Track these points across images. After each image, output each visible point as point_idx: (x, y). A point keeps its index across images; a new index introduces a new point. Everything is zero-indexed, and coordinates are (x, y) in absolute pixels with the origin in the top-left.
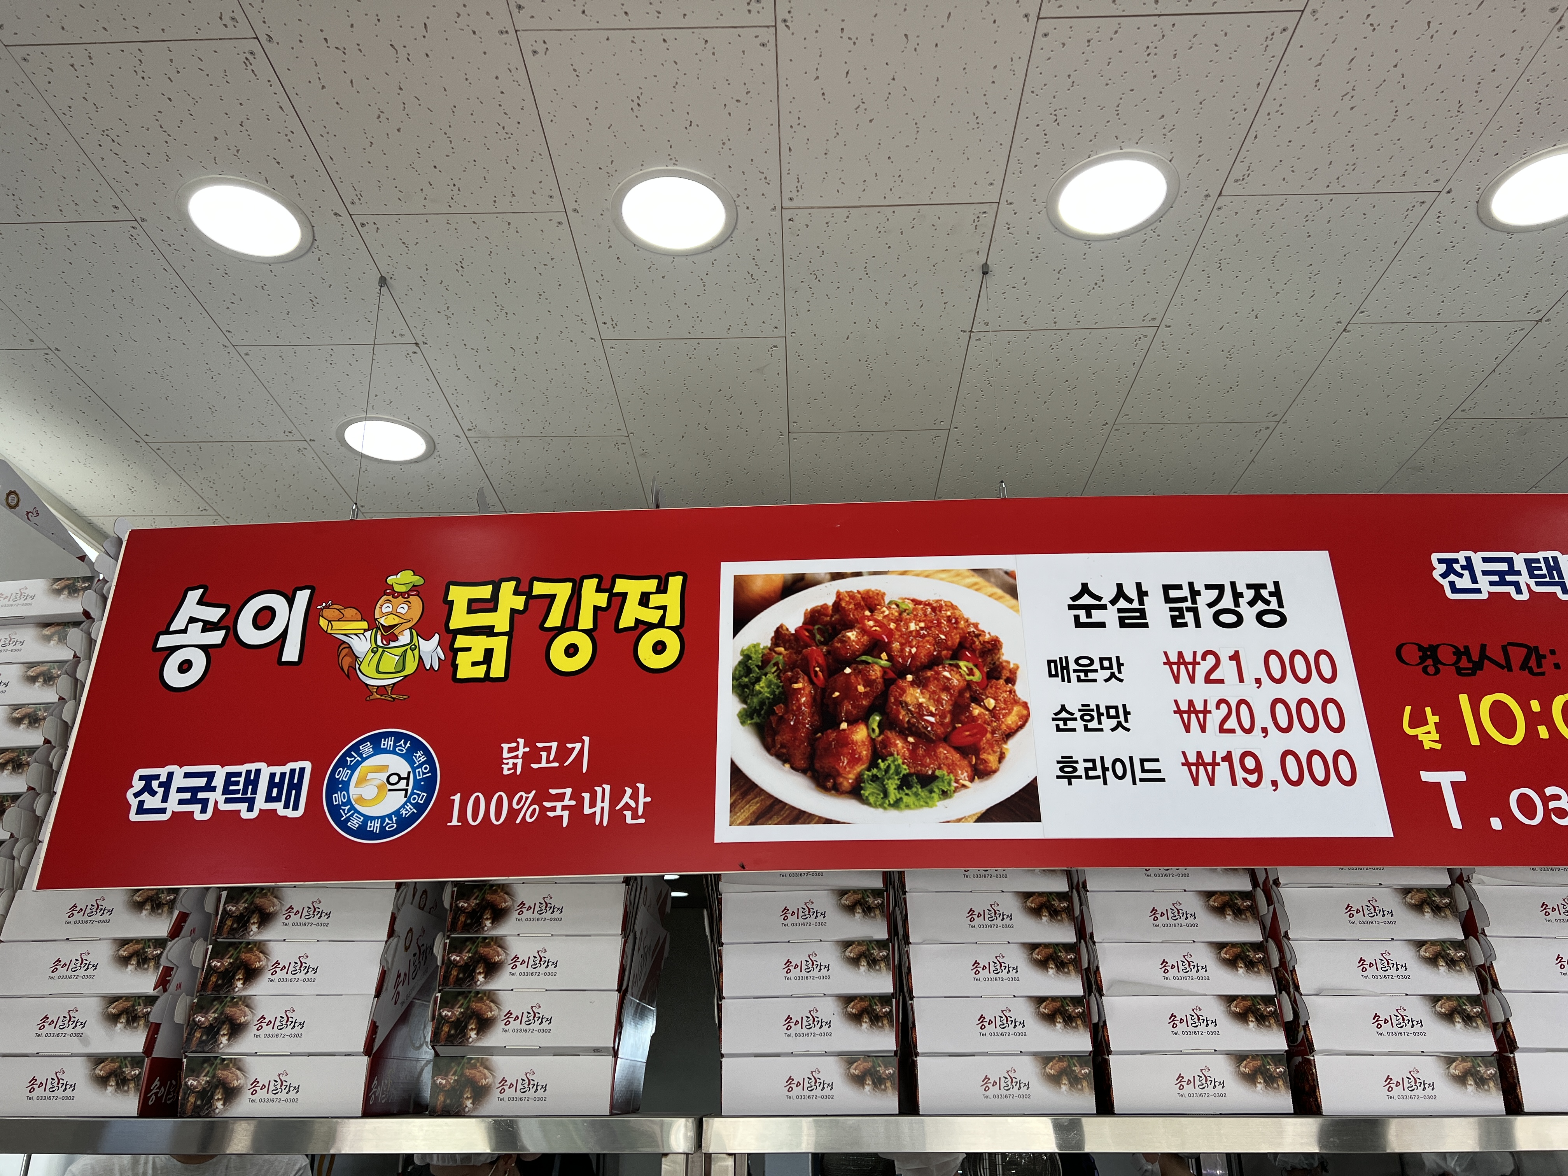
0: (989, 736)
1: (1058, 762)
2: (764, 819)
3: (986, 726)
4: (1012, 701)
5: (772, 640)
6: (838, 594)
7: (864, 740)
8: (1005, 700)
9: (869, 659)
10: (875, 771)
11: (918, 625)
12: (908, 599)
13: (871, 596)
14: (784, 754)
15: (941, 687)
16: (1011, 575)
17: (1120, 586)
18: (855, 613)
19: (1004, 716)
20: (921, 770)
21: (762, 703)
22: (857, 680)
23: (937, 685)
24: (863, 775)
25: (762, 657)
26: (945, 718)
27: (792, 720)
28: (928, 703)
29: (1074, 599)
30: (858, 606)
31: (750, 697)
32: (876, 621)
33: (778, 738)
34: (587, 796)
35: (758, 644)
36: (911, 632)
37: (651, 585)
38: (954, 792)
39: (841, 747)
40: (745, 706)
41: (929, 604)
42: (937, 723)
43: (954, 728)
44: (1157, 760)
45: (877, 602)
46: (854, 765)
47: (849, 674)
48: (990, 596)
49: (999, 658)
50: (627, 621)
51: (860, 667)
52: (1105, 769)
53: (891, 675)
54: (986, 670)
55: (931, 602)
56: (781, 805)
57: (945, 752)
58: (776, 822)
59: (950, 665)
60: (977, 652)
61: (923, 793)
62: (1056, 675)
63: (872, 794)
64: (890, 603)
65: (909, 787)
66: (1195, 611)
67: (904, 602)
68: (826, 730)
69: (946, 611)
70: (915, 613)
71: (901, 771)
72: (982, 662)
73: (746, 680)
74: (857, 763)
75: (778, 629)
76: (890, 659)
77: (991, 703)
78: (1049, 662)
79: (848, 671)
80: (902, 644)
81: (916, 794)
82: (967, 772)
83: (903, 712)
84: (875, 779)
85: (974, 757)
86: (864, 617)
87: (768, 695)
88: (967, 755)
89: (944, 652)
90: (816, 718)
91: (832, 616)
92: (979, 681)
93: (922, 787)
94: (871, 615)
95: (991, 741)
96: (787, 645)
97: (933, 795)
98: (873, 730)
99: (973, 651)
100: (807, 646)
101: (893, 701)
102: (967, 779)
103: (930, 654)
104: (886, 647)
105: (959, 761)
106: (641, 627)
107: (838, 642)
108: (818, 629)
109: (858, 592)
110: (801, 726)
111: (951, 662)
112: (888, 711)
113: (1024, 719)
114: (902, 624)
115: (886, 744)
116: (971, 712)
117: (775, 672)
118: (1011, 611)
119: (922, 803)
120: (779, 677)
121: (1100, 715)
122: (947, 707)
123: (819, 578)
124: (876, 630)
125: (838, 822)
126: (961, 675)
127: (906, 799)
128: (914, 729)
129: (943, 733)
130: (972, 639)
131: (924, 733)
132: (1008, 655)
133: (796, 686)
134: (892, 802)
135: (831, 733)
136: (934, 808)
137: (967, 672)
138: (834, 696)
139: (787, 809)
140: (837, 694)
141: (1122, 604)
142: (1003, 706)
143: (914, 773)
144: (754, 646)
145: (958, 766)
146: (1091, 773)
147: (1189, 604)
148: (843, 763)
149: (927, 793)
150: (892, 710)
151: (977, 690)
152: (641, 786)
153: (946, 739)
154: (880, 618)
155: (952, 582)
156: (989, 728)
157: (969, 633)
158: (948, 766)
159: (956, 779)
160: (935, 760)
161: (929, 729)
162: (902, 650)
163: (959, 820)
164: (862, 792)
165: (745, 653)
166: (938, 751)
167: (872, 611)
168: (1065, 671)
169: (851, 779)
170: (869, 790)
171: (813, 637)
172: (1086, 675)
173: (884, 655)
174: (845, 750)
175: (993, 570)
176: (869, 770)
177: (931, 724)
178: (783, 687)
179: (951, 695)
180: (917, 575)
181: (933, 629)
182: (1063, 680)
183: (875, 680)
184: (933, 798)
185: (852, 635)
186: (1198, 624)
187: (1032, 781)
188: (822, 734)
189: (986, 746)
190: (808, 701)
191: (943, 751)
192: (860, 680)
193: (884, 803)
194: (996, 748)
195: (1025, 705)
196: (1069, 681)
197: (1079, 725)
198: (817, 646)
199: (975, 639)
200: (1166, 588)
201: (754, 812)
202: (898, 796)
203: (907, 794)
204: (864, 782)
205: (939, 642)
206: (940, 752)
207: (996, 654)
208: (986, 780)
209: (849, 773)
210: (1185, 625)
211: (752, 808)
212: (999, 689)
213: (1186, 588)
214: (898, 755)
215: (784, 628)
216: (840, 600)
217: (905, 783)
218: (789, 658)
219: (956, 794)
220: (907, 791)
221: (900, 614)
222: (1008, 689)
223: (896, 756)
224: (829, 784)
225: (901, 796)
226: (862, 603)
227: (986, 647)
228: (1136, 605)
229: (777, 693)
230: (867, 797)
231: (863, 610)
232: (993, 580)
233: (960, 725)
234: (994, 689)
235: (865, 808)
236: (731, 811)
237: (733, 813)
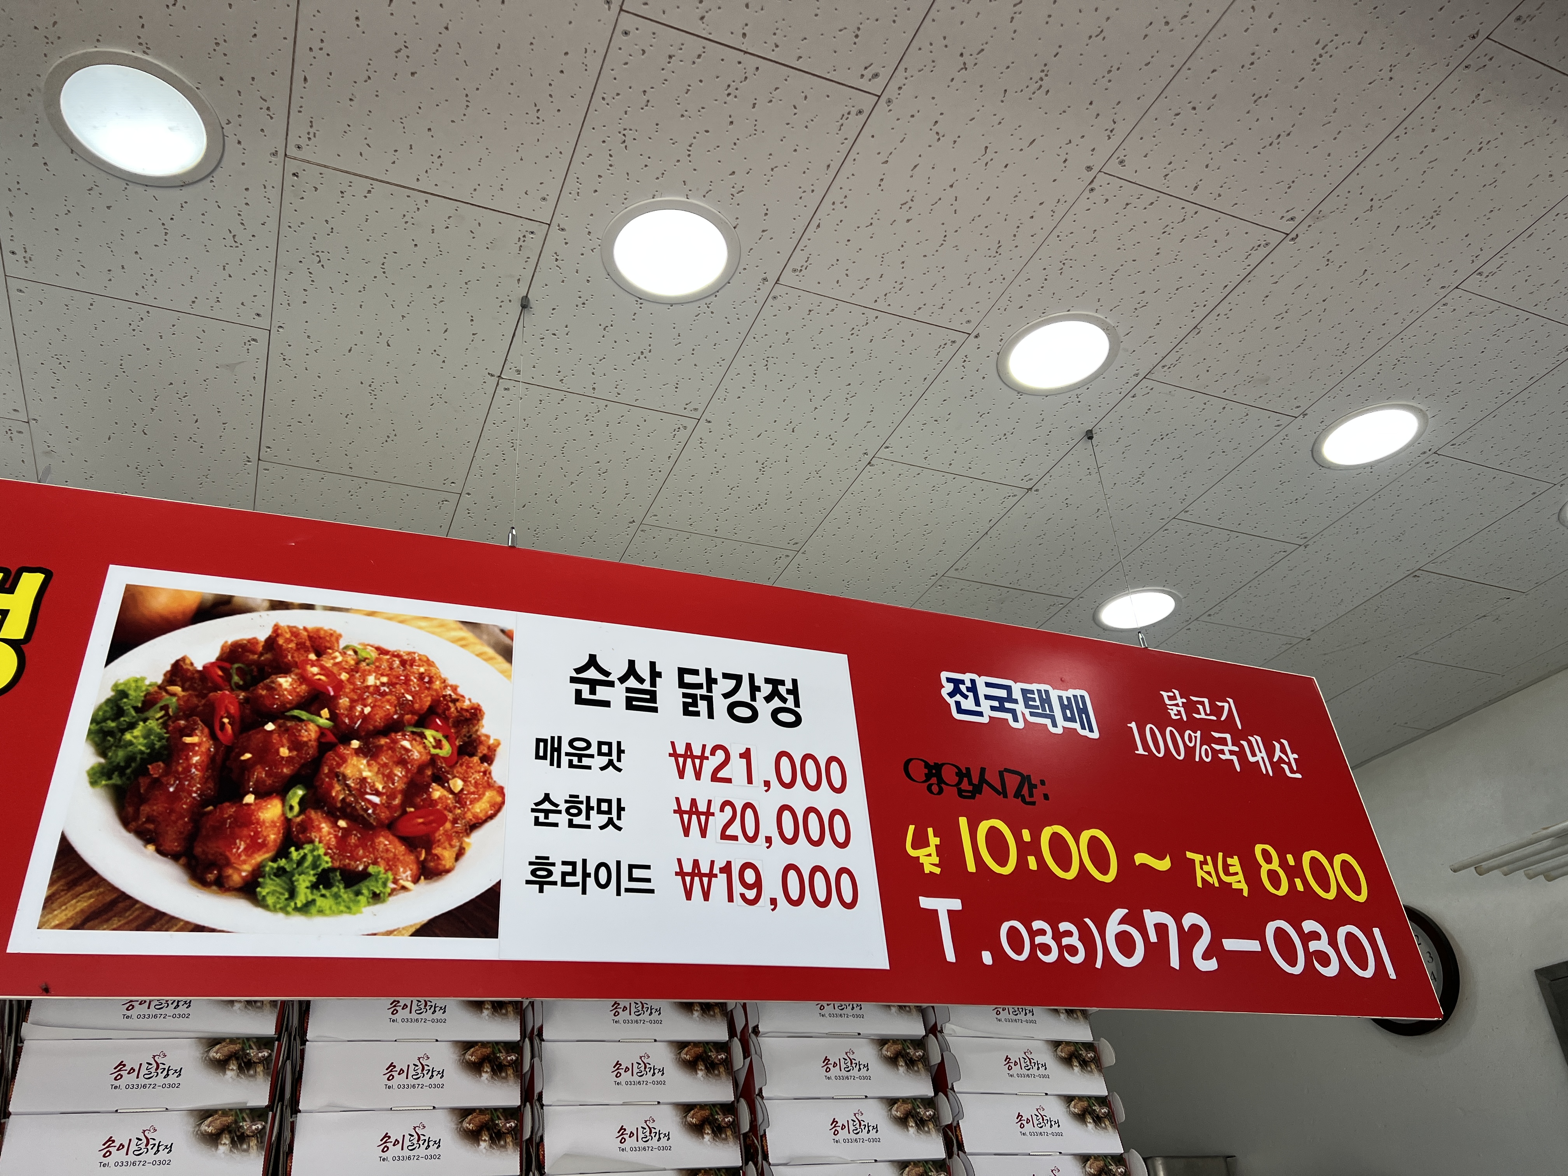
0: (448, 825)
1: (531, 863)
2: (96, 922)
3: (446, 813)
4: (485, 784)
5: (165, 675)
6: (276, 629)
7: (276, 819)
8: (476, 782)
9: (304, 715)
10: (282, 862)
11: (379, 679)
12: (372, 646)
13: (322, 636)
14: (149, 831)
15: (395, 759)
16: (509, 634)
17: (632, 663)
18: (296, 655)
19: (472, 802)
20: (349, 864)
21: (130, 759)
22: (281, 740)
23: (391, 757)
24: (264, 866)
25: (145, 696)
26: (394, 799)
27: (172, 785)
28: (374, 778)
29: (578, 670)
30: (301, 646)
31: (113, 748)
32: (322, 668)
33: (145, 809)
35: (143, 679)
36: (368, 687)
38: (390, 895)
39: (240, 827)
40: (102, 760)
41: (398, 656)
42: (383, 804)
43: (404, 812)
44: (648, 867)
45: (328, 645)
46: (253, 852)
47: (271, 732)
48: (479, 655)
49: (477, 731)
51: (289, 724)
52: (586, 875)
53: (331, 738)
54: (458, 743)
55: (402, 653)
56: (128, 903)
57: (387, 843)
58: (115, 926)
59: (413, 733)
60: (451, 720)
61: (346, 895)
62: (544, 758)
63: (273, 893)
64: (346, 647)
65: (328, 885)
66: (709, 700)
67: (365, 649)
68: (222, 803)
69: (419, 666)
70: (377, 664)
71: (320, 865)
72: (456, 733)
73: (113, 724)
74: (259, 850)
75: (177, 662)
76: (333, 717)
77: (457, 784)
78: (538, 741)
79: (270, 727)
80: (352, 701)
81: (336, 896)
82: (411, 870)
83: (338, 787)
84: (280, 873)
85: (424, 852)
86: (307, 661)
87: (143, 748)
88: (416, 849)
89: (408, 717)
90: (211, 785)
91: (261, 654)
92: (448, 756)
93: (346, 887)
94: (317, 660)
95: (449, 833)
96: (187, 685)
97: (360, 897)
98: (291, 808)
99: (445, 719)
100: (216, 688)
101: (326, 771)
102: (409, 879)
103: (388, 717)
104: (331, 703)
105: (403, 855)
107: (263, 689)
108: (238, 669)
109: (305, 629)
110: (185, 794)
111: (415, 730)
112: (318, 784)
113: (497, 807)
114: (357, 675)
115: (306, 827)
116: (429, 794)
117: (161, 718)
118: (501, 676)
119: (342, 908)
120: (165, 725)
121: (589, 808)
122: (399, 785)
123: (252, 604)
124: (320, 679)
125: (213, 930)
126: (425, 747)
127: (320, 902)
128: (348, 810)
129: (387, 818)
130: (447, 705)
131: (362, 816)
132: (488, 728)
133: (188, 740)
134: (299, 905)
135: (229, 807)
136: (358, 916)
137: (434, 743)
138: (242, 758)
139: (137, 909)
140: (248, 756)
141: (632, 683)
142: (472, 789)
143: (339, 868)
144: (136, 681)
145: (401, 862)
146: (569, 879)
147: (704, 692)
148: (239, 848)
149: (352, 896)
150: (322, 784)
151: (442, 767)
153: (390, 826)
154: (329, 664)
155: (433, 633)
156: (450, 816)
157: (444, 696)
158: (387, 861)
159: (394, 878)
160: (370, 853)
161: (370, 811)
162: (352, 708)
163: (389, 933)
164: (259, 889)
165: (120, 688)
166: (377, 841)
167: (319, 654)
168: (556, 754)
169: (245, 871)
170: (269, 888)
171: (228, 677)
172: (580, 761)
173: (325, 712)
174: (245, 832)
175: (487, 625)
176: (274, 860)
177: (374, 805)
178: (168, 739)
179: (408, 771)
180: (390, 619)
181: (398, 686)
182: (552, 764)
183: (306, 743)
184: (359, 901)
185: (285, 682)
186: (711, 715)
187: (494, 886)
188: (215, 807)
189: (443, 839)
190: (203, 761)
191: (384, 841)
192: (285, 741)
193: (288, 905)
194: (456, 842)
195: (501, 791)
196: (559, 766)
197: (562, 819)
198: (232, 690)
199: (451, 705)
200: (682, 672)
201: (82, 911)
202: (310, 897)
203: (323, 896)
204: (264, 877)
205: (403, 704)
206: (379, 843)
207: (474, 726)
208: (435, 881)
209: (244, 862)
210: (697, 714)
211: (79, 906)
212: (471, 768)
213: (703, 673)
214: (320, 842)
215: (187, 661)
216: (278, 635)
217: (323, 880)
218: (186, 702)
219: (391, 899)
220: (324, 892)
221: (358, 663)
222: (483, 769)
223: (317, 843)
224: (211, 877)
225: (314, 897)
226: (308, 643)
227: (462, 716)
228: (647, 686)
229: (157, 747)
230: (264, 897)
231: (307, 651)
232: (485, 637)
233: (412, 810)
234: (464, 767)
235: (259, 912)
236: (44, 908)
237: (47, 910)
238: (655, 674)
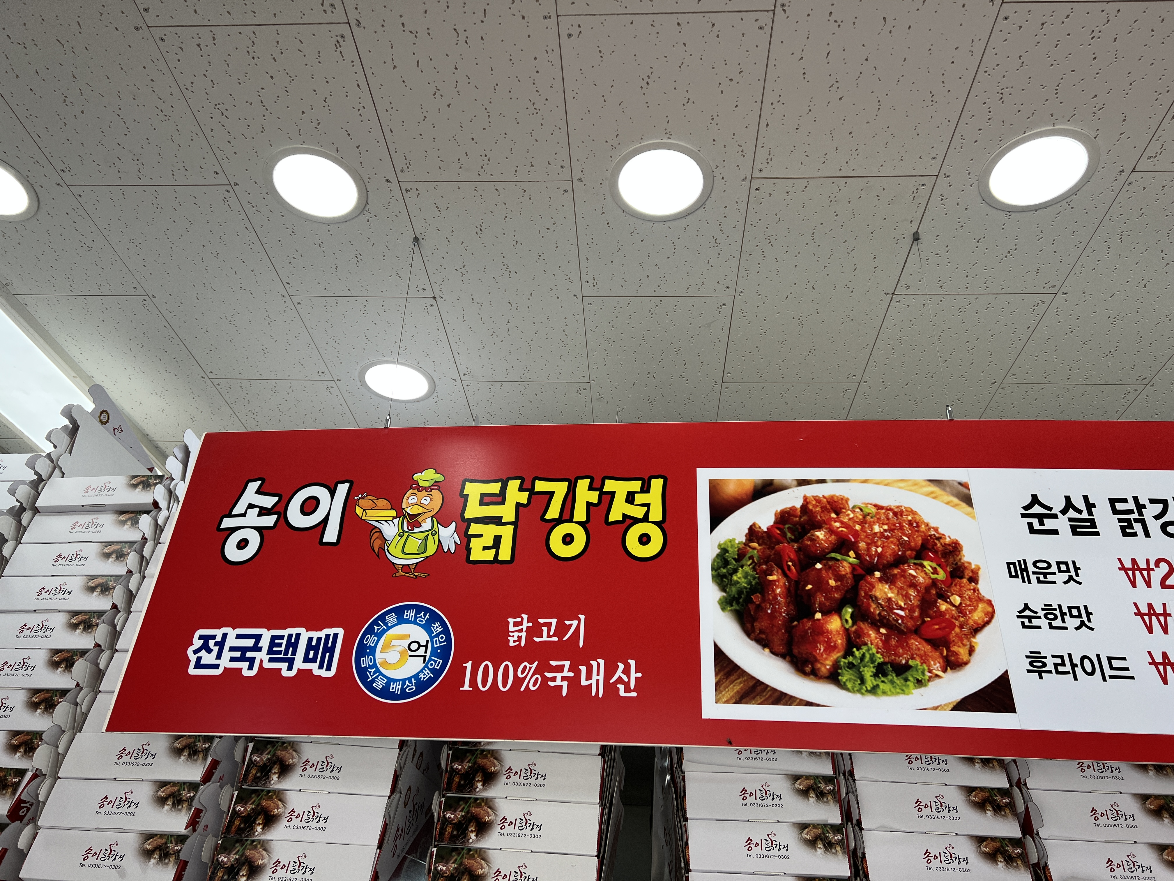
0: (957, 630)
1: (1027, 657)
2: (748, 699)
3: (954, 621)
4: (977, 598)
5: (746, 536)
6: (805, 498)
7: (838, 629)
8: (969, 597)
9: (838, 556)
10: (851, 659)
11: (882, 527)
12: (871, 504)
13: (836, 500)
14: (763, 639)
15: (908, 584)
16: (965, 486)
17: (1068, 498)
18: (822, 515)
19: (970, 612)
20: (895, 659)
21: (740, 592)
22: (829, 575)
23: (904, 582)
24: (840, 662)
25: (738, 551)
26: (914, 612)
27: (769, 609)
28: (896, 597)
29: (1026, 508)
30: (824, 509)
31: (729, 586)
32: (842, 522)
33: (757, 625)
34: (583, 669)
35: (734, 540)
36: (876, 533)
37: (636, 485)
38: (929, 681)
39: (817, 635)
40: (724, 594)
41: (891, 509)
42: (907, 616)
43: (924, 622)
44: (1124, 659)
45: (842, 506)
46: (830, 652)
47: (820, 569)
48: (947, 503)
49: (960, 559)
50: (615, 515)
51: (830, 563)
52: (1073, 666)
53: (860, 571)
54: (948, 569)
55: (892, 507)
56: (763, 686)
57: (917, 643)
58: (759, 702)
59: (915, 564)
60: (939, 553)
61: (898, 681)
62: (1016, 576)
63: (850, 680)
64: (854, 507)
65: (885, 675)
66: (1143, 522)
67: (867, 507)
68: (802, 619)
69: (907, 515)
70: (878, 517)
71: (876, 660)
72: (945, 562)
73: (725, 571)
74: (834, 651)
75: (751, 526)
76: (858, 556)
77: (956, 600)
78: (1009, 564)
79: (819, 566)
80: (867, 544)
81: (892, 682)
82: (939, 663)
83: (874, 606)
84: (851, 666)
85: (945, 649)
86: (831, 519)
87: (746, 585)
88: (939, 647)
89: (908, 553)
90: (792, 607)
91: (800, 517)
92: (944, 579)
93: (897, 676)
94: (837, 518)
95: (960, 635)
96: (761, 541)
97: (908, 683)
98: (847, 621)
99: (935, 552)
100: (779, 542)
101: (863, 594)
102: (940, 669)
103: (895, 554)
104: (854, 547)
105: (931, 652)
106: (629, 521)
107: (807, 540)
108: (789, 528)
109: (824, 497)
110: (778, 614)
111: (916, 562)
112: (860, 603)
113: (990, 615)
114: (867, 526)
115: (859, 634)
116: (938, 608)
117: (751, 564)
118: (967, 517)
119: (898, 690)
120: (754, 569)
121: (1063, 614)
122: (915, 602)
123: (787, 484)
124: (842, 531)
125: (818, 705)
126: (926, 574)
127: (882, 686)
128: (885, 621)
129: (913, 626)
130: (933, 542)
131: (896, 625)
132: (969, 556)
133: (771, 578)
134: (869, 688)
135: (807, 622)
136: (910, 696)
137: (932, 571)
138: (807, 588)
139: (769, 691)
140: (810, 587)
141: (1072, 514)
142: (968, 603)
143: (889, 662)
144: (730, 541)
145: (930, 657)
146: (1061, 669)
147: (1136, 516)
148: (820, 650)
149: (902, 681)
150: (863, 603)
151: (942, 588)
152: (632, 663)
153: (917, 631)
154: (845, 520)
155: (910, 490)
156: (957, 623)
157: (930, 536)
158: (921, 657)
159: (929, 669)
160: (907, 651)
161: (900, 621)
162: (868, 549)
163: (935, 708)
164: (840, 678)
165: (722, 547)
166: (910, 642)
167: (837, 514)
168: (1025, 573)
169: (828, 665)
170: (846, 676)
171: (784, 534)
172: (1045, 577)
173: (852, 553)
174: (821, 638)
175: (947, 481)
176: (845, 657)
177: (902, 617)
178: (759, 578)
179: (918, 591)
180: (878, 483)
181: (896, 531)
182: (1024, 581)
183: (845, 575)
184: (908, 686)
185: (820, 534)
186: (1147, 534)
187: (1003, 674)
188: (798, 622)
189: (956, 640)
190: (783, 592)
191: (915, 643)
192: (831, 575)
193: (861, 689)
194: (965, 642)
195: (990, 603)
196: (1030, 582)
197: (1043, 622)
198: (788, 543)
199: (937, 542)
200: (1113, 501)
201: (738, 692)
202: (875, 683)
203: (883, 682)
204: (841, 669)
205: (903, 544)
206: (912, 643)
207: (957, 556)
208: (958, 671)
209: (826, 659)
210: (1135, 534)
211: (736, 688)
212: (963, 587)
213: (1131, 501)
214: (872, 644)
215: (757, 526)
216: (807, 503)
217: (880, 671)
218: (763, 552)
219: (930, 684)
220: (883, 679)
221: (864, 517)
222: (972, 588)
223: (870, 645)
224: (808, 669)
225: (877, 683)
226: (828, 506)
227: (947, 549)
228: (1085, 515)
229: (753, 583)
230: (844, 683)
231: (829, 512)
232: (948, 489)
233: (929, 619)
234: (958, 587)
235: (843, 693)
236: (716, 690)
237: (718, 692)
238: (1090, 506)
